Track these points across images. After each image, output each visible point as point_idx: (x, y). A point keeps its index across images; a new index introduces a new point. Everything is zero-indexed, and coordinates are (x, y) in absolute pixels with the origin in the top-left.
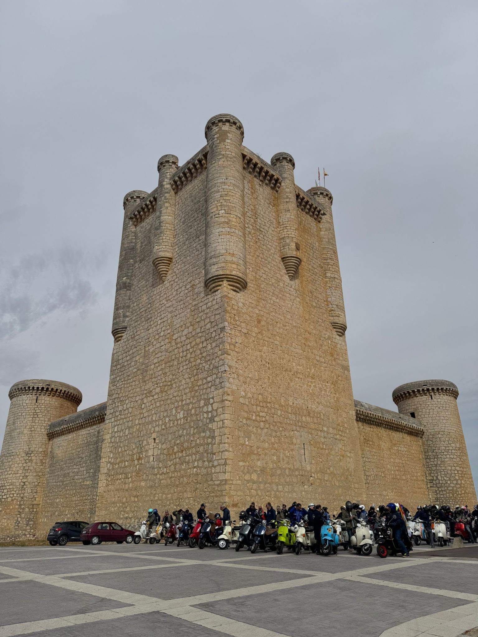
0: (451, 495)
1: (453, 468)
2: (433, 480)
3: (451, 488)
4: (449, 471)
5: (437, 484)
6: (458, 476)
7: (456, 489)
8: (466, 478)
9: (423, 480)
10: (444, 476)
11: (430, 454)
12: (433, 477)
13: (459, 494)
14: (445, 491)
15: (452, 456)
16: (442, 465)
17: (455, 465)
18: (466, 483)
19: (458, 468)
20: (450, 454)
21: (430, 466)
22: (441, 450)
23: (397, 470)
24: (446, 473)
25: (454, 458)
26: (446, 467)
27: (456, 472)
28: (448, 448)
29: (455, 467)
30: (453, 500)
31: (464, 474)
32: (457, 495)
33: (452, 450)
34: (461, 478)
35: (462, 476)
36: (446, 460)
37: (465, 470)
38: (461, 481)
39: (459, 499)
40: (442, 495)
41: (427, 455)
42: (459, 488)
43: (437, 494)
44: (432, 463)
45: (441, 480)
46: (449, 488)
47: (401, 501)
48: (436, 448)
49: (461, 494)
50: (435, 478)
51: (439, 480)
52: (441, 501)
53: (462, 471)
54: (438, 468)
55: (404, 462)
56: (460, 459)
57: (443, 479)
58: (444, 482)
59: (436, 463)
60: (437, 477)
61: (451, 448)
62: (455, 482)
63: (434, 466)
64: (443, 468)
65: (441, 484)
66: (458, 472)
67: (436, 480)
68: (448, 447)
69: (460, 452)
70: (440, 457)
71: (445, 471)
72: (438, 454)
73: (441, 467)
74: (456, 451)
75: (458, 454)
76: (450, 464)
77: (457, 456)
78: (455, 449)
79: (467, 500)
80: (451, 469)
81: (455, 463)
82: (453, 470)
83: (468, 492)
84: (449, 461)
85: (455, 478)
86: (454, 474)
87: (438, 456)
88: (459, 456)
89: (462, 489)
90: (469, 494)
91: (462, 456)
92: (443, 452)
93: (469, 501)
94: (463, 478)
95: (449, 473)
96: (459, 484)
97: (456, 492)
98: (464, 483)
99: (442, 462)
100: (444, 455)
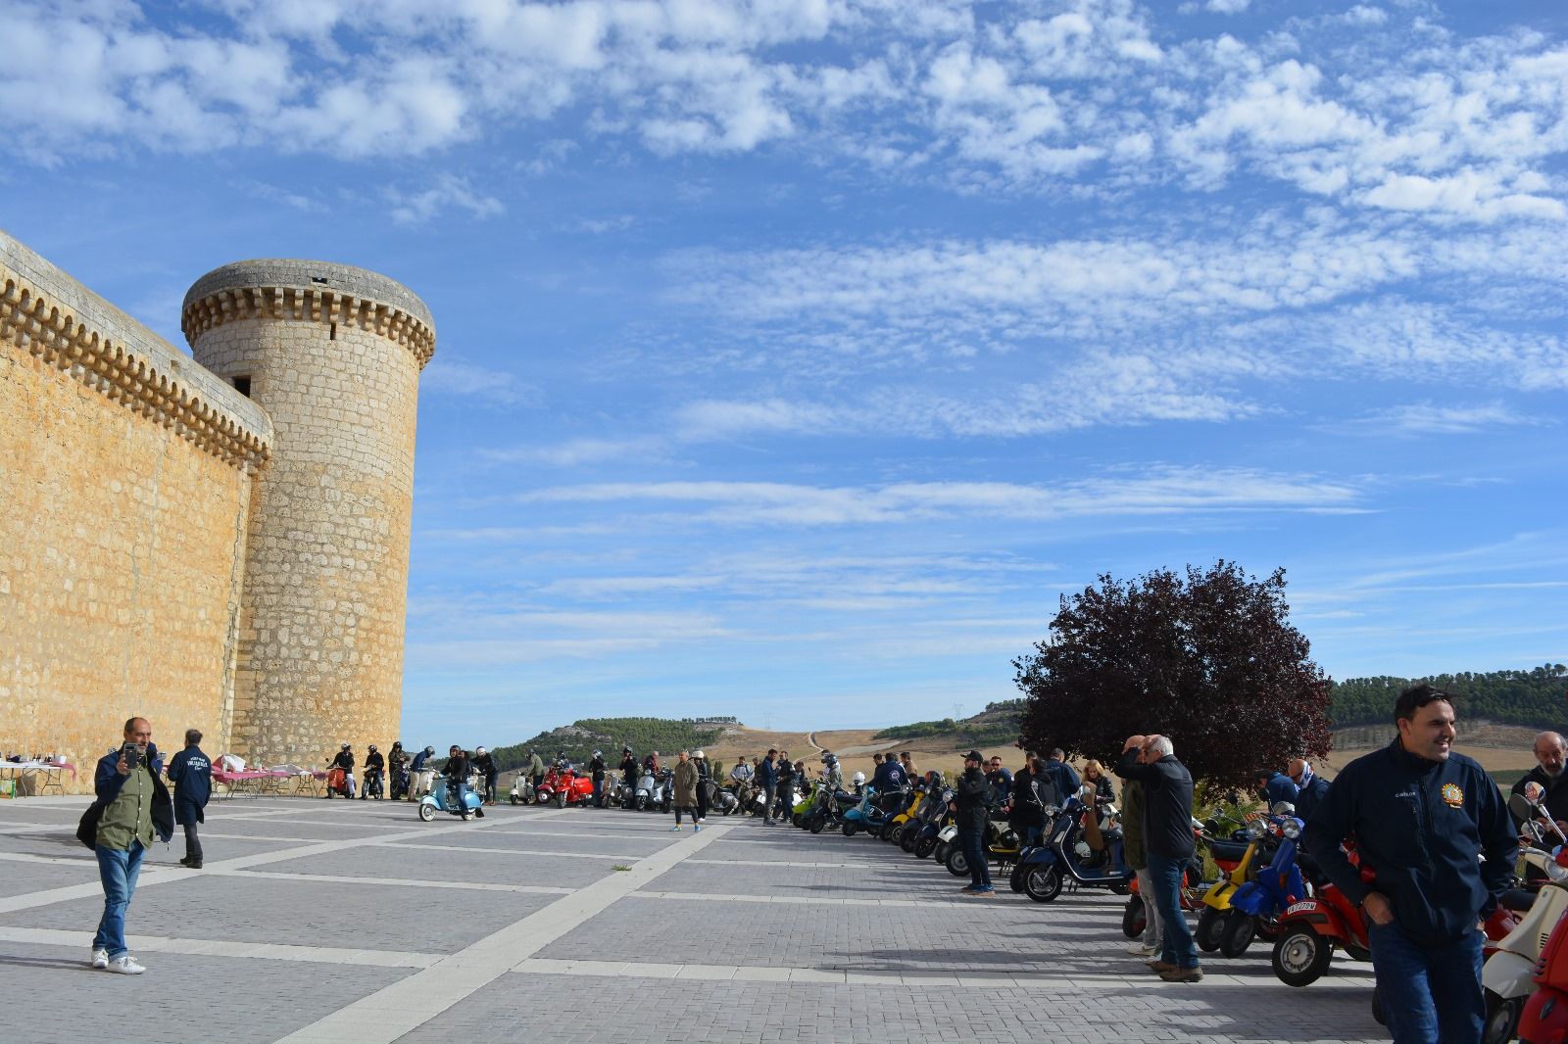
0: (311, 704)
1: (346, 606)
2: (255, 643)
3: (318, 678)
4: (326, 615)
5: (266, 658)
6: (355, 636)
7: (336, 684)
8: (381, 646)
9: (214, 640)
10: (301, 630)
11: (271, 542)
12: (259, 630)
13: (341, 701)
14: (291, 686)
15: (351, 562)
16: (302, 592)
17: (354, 595)
18: (377, 664)
19: (361, 608)
20: (346, 552)
21: (257, 589)
22: (316, 536)
23: (97, 581)
24: (312, 620)
25: (356, 569)
26: (317, 599)
27: (351, 621)
28: (343, 531)
29: (351, 601)
31: (379, 632)
32: (335, 704)
33: (355, 539)
34: (362, 645)
35: (368, 639)
36: (326, 572)
38: (361, 653)
39: (335, 718)
40: (275, 700)
41: (258, 545)
42: (345, 680)
43: (258, 697)
44: (269, 579)
45: (289, 647)
46: (311, 679)
47: (82, 712)
48: (300, 526)
49: (347, 703)
50: (265, 636)
51: (280, 645)
52: (267, 723)
53: (375, 621)
54: (286, 600)
55: (141, 552)
56: (378, 576)
57: (294, 641)
58: (296, 653)
59: (283, 580)
60: (274, 634)
61: (355, 532)
62: (337, 657)
63: (272, 589)
64: (306, 602)
65: (285, 660)
66: (358, 620)
67: (266, 645)
68: (347, 526)
69: (385, 552)
70: (307, 560)
71: (310, 611)
72: (299, 547)
73: (301, 596)
74: (371, 547)
75: (375, 559)
76: (337, 588)
77: (368, 563)
78: (369, 538)
79: (365, 722)
80: (336, 608)
81: (354, 587)
82: (342, 613)
83: (374, 696)
84: (334, 578)
85: (342, 641)
86: (342, 626)
87: (297, 553)
88: (379, 564)
89: (358, 683)
90: (378, 705)
91: (387, 566)
92: (323, 544)
93: (371, 729)
94: (371, 647)
95: (322, 620)
96: (351, 666)
97: (334, 692)
98: (369, 663)
99: (307, 578)
100: (323, 553)
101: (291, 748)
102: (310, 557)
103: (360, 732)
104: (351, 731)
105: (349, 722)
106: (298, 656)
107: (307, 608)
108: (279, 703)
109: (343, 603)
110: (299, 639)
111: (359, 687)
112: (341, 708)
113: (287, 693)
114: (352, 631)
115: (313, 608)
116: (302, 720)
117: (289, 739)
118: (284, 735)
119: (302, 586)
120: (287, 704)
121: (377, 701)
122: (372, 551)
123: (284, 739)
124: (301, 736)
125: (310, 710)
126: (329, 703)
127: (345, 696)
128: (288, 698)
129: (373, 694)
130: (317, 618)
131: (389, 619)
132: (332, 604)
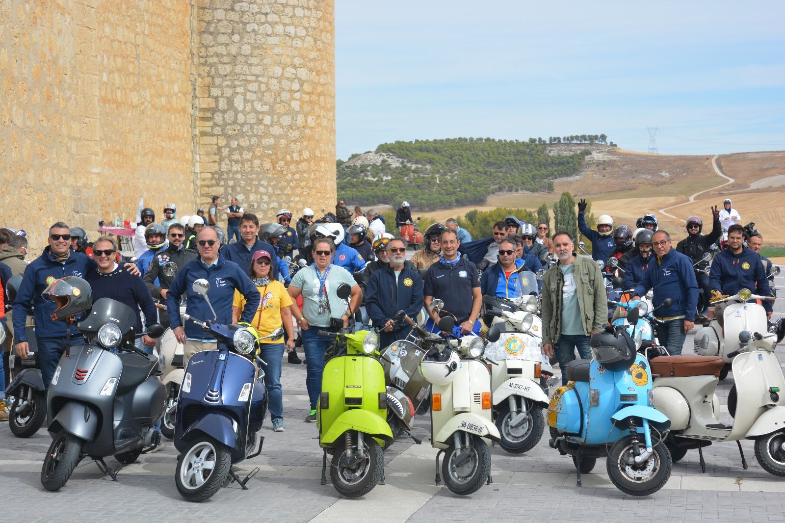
0: (267, 165)
1: (290, 72)
2: (214, 111)
3: (271, 141)
4: (274, 81)
5: (226, 124)
6: (300, 100)
7: (288, 145)
8: (321, 108)
9: (184, 110)
10: (254, 97)
11: (220, 14)
12: (216, 98)
13: (293, 161)
14: (250, 149)
15: (291, 30)
16: (253, 60)
17: (297, 61)
18: (319, 125)
19: (303, 73)
20: (287, 20)
21: (210, 60)
22: (260, 6)
23: (119, 70)
24: (263, 87)
25: (296, 36)
26: (265, 67)
27: (296, 86)
29: (295, 67)
30: (270, 180)
31: (319, 95)
32: (287, 164)
34: (307, 108)
35: (311, 102)
36: (271, 40)
37: (322, 81)
38: (306, 116)
39: (289, 177)
40: (237, 162)
41: (208, 18)
42: (295, 141)
43: (221, 160)
44: (221, 50)
45: (244, 112)
46: (267, 141)
47: (120, 183)
49: (298, 163)
50: (222, 104)
51: (237, 112)
52: (231, 183)
53: (315, 84)
54: (238, 69)
55: (139, 40)
56: (315, 40)
57: (248, 108)
58: (251, 118)
59: (233, 50)
60: (230, 101)
62: (286, 120)
63: (225, 59)
64: (257, 70)
65: (242, 125)
66: (301, 85)
67: (224, 112)
69: (319, 17)
70: (254, 30)
71: (260, 79)
72: (245, 18)
73: (251, 65)
74: (307, 13)
75: (311, 24)
76: (281, 55)
77: (306, 28)
78: (305, 5)
79: (313, 180)
80: (282, 74)
81: (296, 54)
82: (288, 79)
83: (319, 155)
84: (279, 46)
85: (289, 105)
86: (288, 91)
87: (245, 24)
88: (315, 28)
89: (305, 143)
90: (322, 164)
91: (322, 31)
92: (267, 14)
93: (318, 185)
94: (313, 109)
95: (272, 88)
96: (299, 128)
97: (286, 153)
98: (313, 125)
99: (255, 48)
100: (267, 22)
101: (253, 206)
102: (256, 27)
103: (310, 189)
104: (302, 188)
105: (300, 180)
106: (253, 121)
107: (257, 76)
108: (240, 165)
109: (288, 69)
110: (253, 106)
111: (306, 148)
112: (293, 167)
113: (247, 155)
114: (297, 95)
115: (263, 76)
116: (260, 180)
117: (252, 197)
118: (247, 193)
119: (251, 55)
120: (247, 167)
121: (322, 159)
122: (309, 17)
123: (247, 197)
124: (262, 194)
125: (267, 170)
126: (282, 163)
127: (296, 156)
128: (248, 160)
129: (318, 153)
130: (267, 84)
131: (326, 82)
132: (278, 71)
